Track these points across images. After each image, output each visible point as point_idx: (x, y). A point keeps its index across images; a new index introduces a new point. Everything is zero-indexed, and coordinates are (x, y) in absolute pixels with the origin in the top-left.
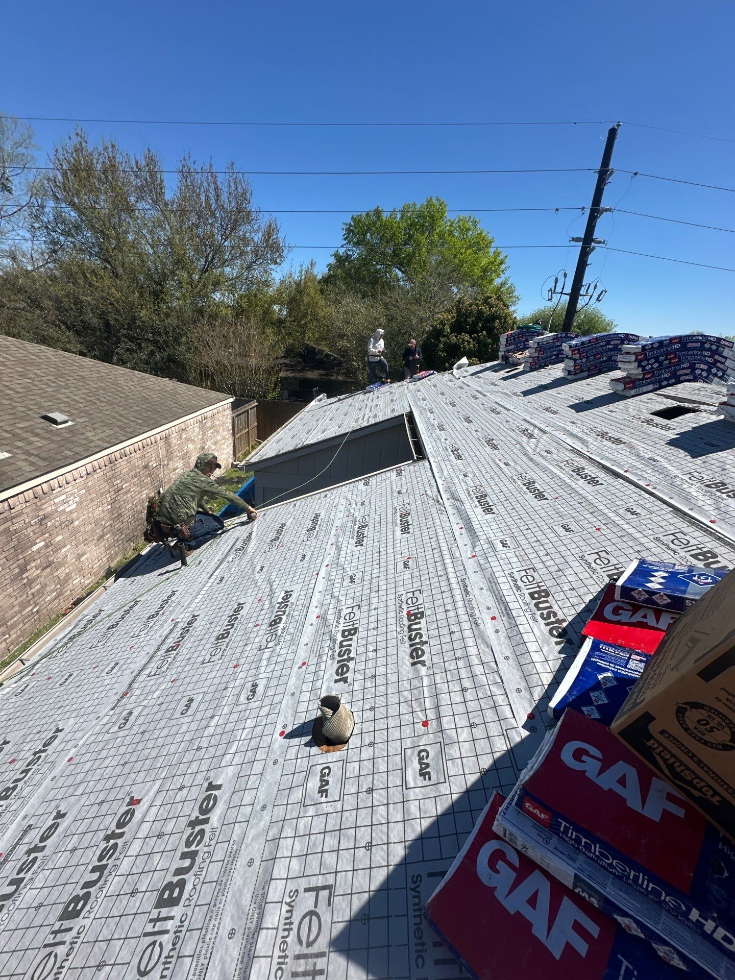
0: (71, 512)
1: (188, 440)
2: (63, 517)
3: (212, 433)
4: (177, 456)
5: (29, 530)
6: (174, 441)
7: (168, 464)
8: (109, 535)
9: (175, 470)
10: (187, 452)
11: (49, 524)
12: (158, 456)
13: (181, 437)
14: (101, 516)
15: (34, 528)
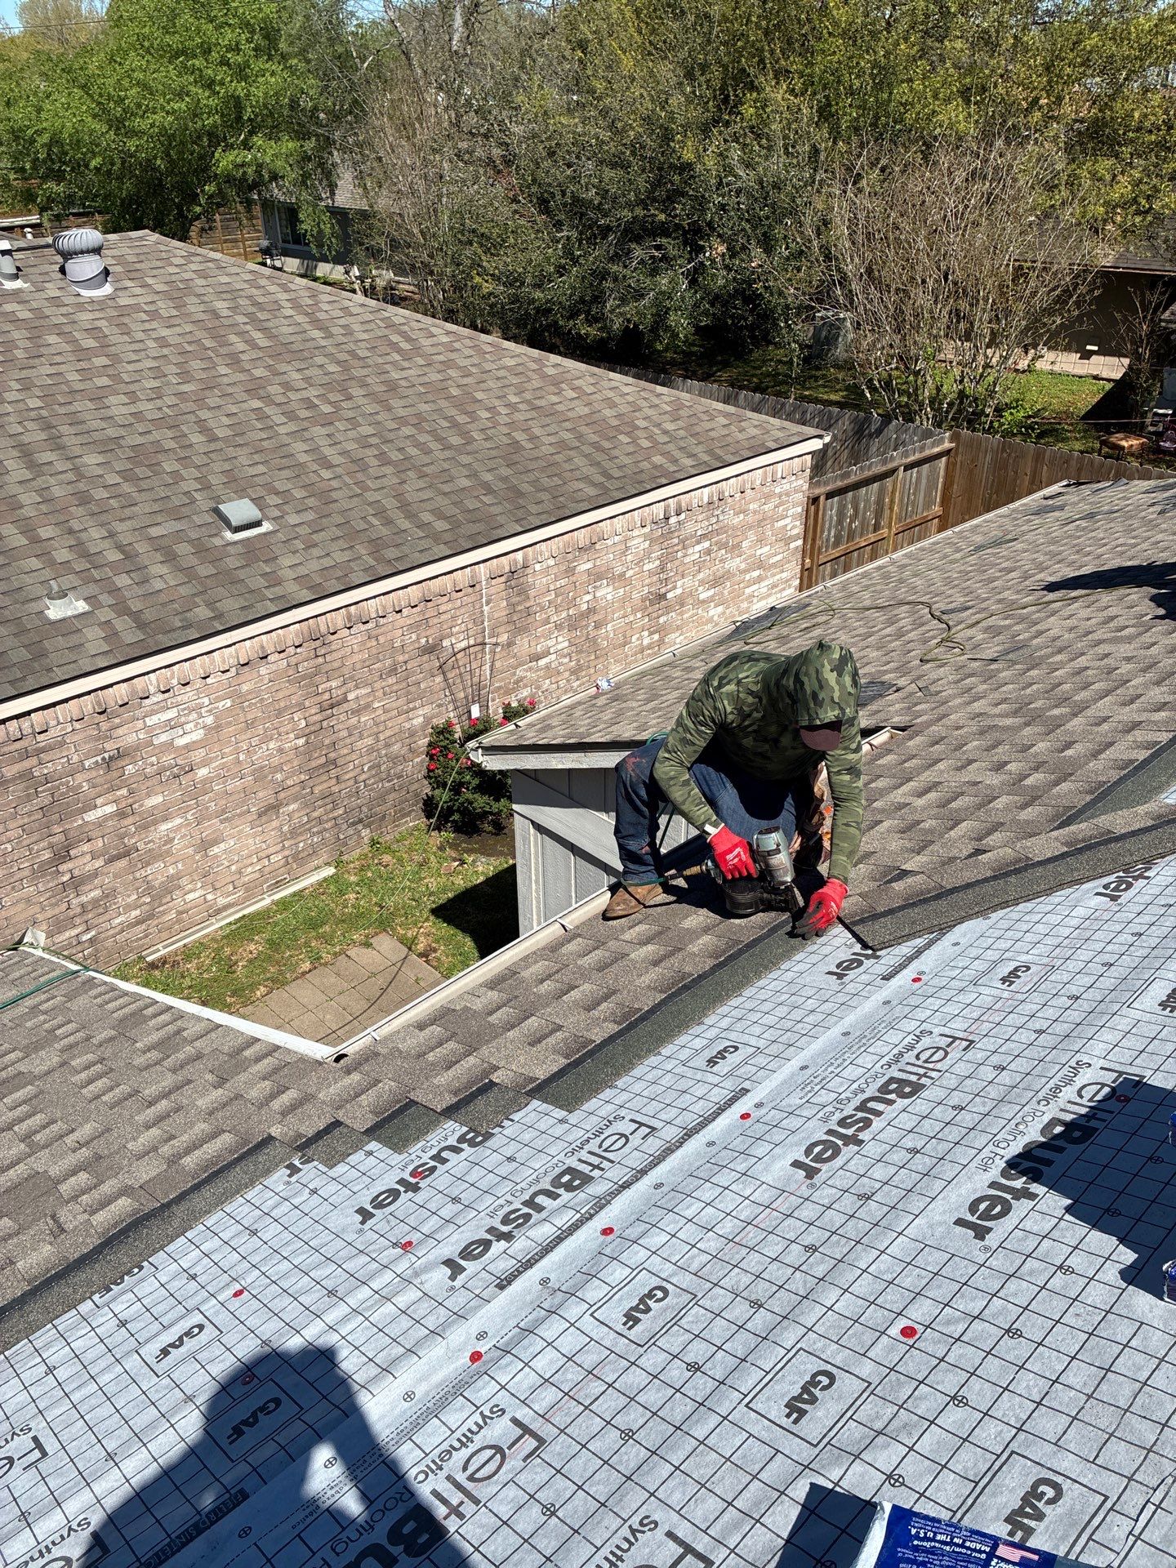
0: (189, 748)
1: (596, 576)
2: (167, 759)
3: (708, 552)
4: (547, 621)
5: (79, 778)
6: (541, 582)
7: (510, 644)
8: (292, 807)
9: (536, 658)
10: (591, 611)
11: (130, 769)
12: (478, 621)
13: (570, 571)
14: (275, 761)
15: (94, 774)
